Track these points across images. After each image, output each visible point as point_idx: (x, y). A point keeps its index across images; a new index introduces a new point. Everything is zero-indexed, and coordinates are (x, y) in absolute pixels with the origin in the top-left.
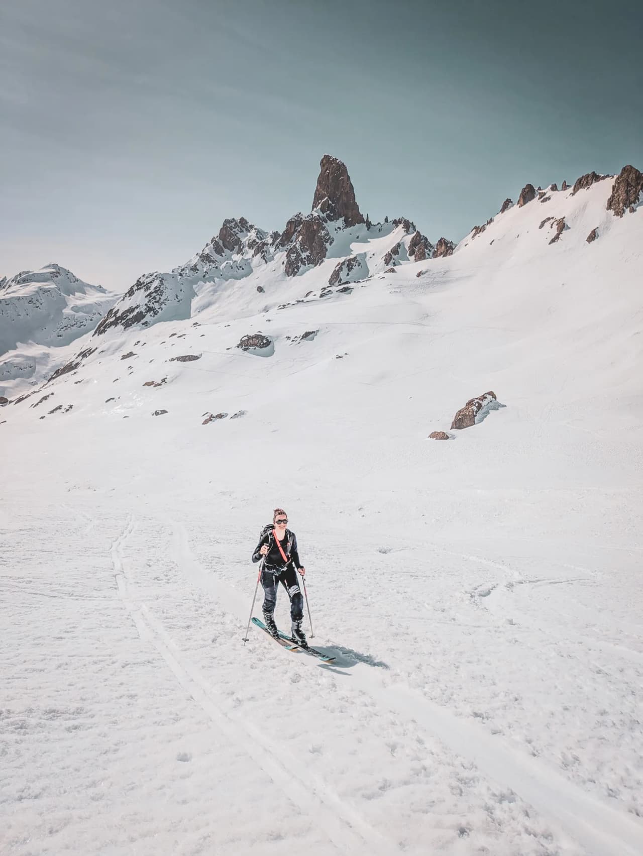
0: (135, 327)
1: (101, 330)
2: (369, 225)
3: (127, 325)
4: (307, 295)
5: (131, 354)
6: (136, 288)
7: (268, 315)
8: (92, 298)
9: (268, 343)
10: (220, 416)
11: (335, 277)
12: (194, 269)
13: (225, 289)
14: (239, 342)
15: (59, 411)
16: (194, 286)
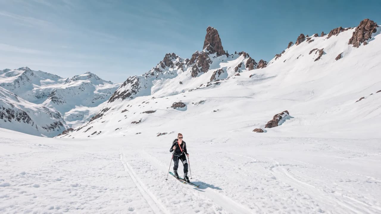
0: (127, 99)
1: (112, 100)
2: (228, 55)
3: (123, 98)
4: (201, 85)
5: (126, 110)
6: (127, 82)
7: (184, 94)
8: (107, 86)
9: (185, 105)
10: (164, 134)
11: (213, 78)
12: (153, 74)
13: (166, 83)
14: (172, 105)
15: (95, 134)
16: (153, 81)
